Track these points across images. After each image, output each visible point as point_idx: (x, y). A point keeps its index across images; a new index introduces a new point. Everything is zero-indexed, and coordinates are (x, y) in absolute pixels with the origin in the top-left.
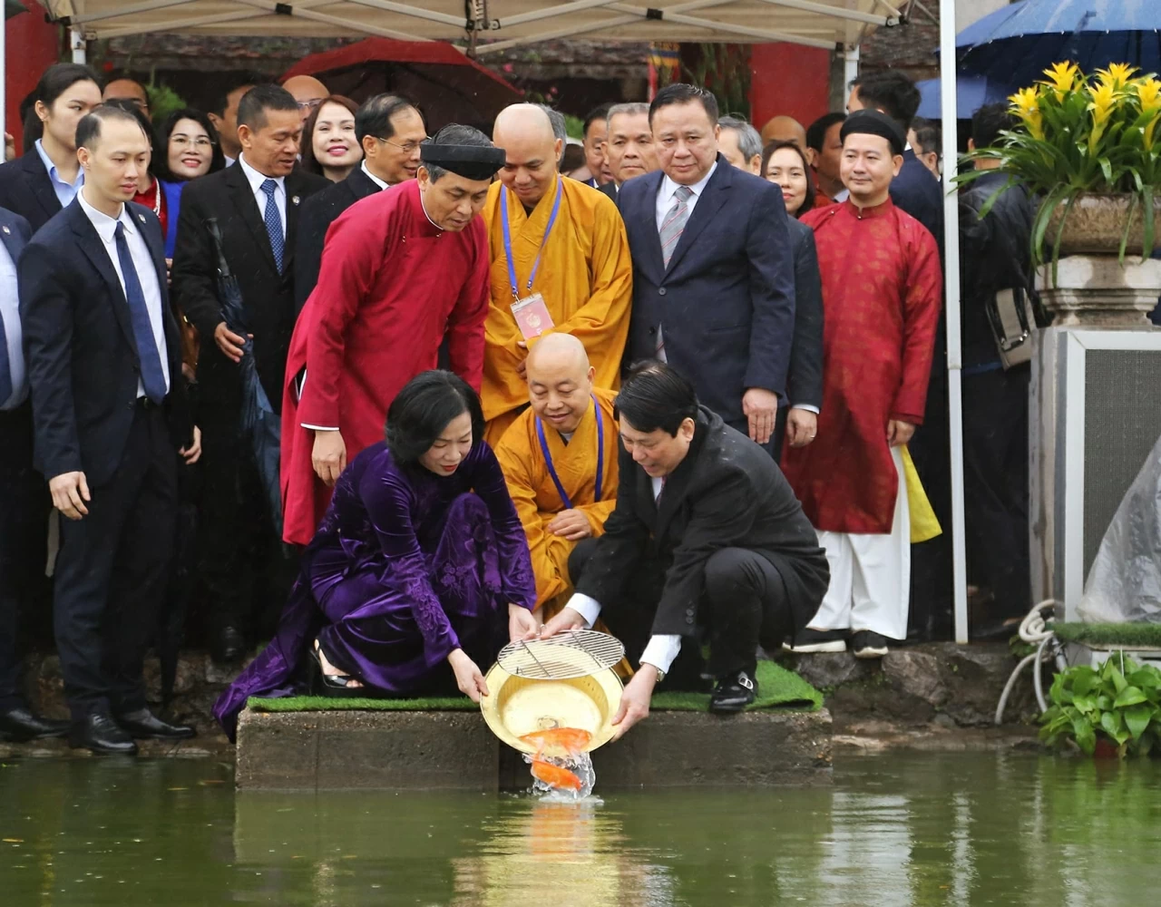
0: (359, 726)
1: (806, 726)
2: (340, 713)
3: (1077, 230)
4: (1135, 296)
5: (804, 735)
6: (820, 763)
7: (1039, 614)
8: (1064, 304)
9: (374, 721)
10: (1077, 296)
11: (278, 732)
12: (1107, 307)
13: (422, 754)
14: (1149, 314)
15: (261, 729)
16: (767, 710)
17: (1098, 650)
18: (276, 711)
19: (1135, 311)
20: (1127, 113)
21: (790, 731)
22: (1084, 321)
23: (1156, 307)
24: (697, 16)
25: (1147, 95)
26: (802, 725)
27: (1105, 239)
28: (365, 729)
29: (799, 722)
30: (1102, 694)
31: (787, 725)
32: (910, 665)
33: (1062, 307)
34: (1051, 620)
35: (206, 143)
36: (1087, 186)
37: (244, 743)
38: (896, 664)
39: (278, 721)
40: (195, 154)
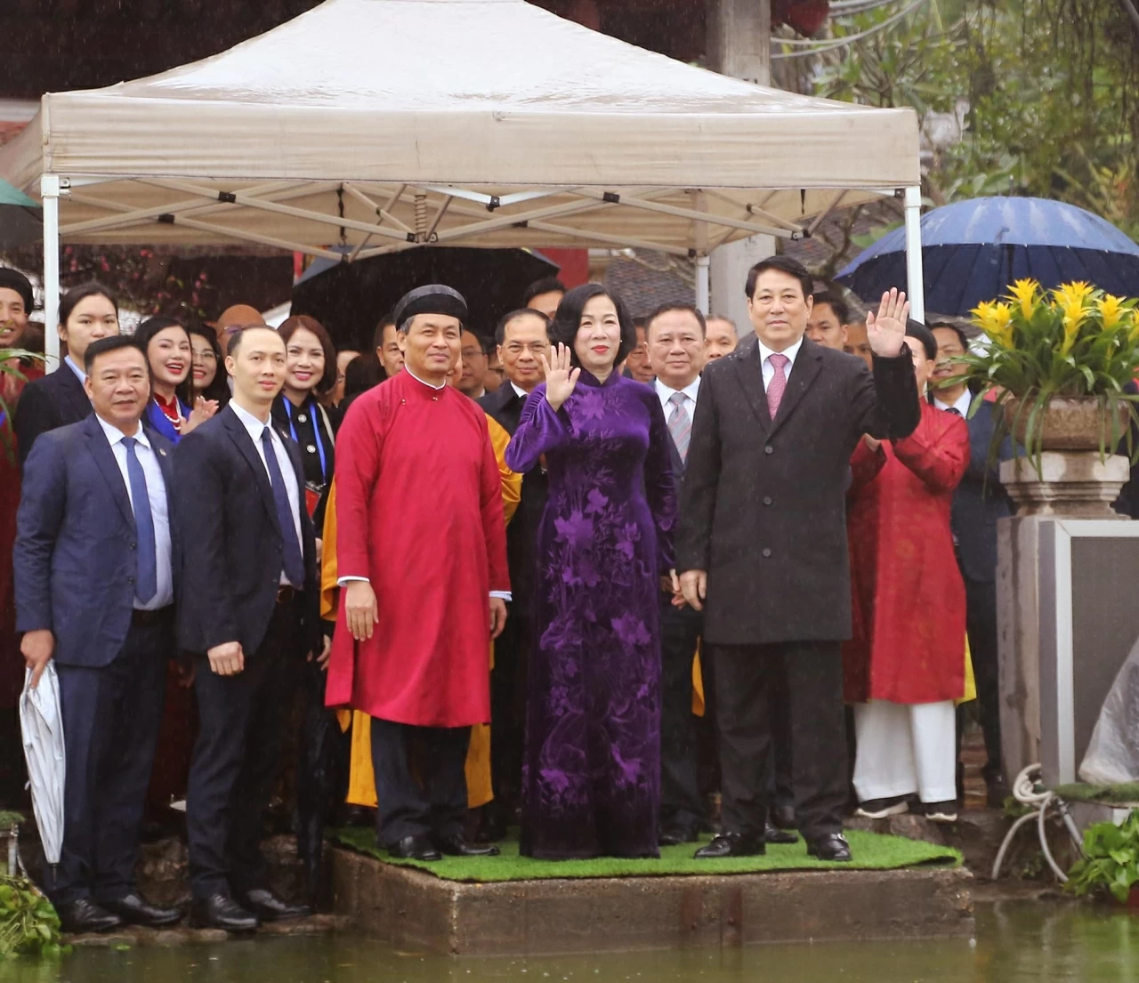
0: (562, 893)
1: (951, 881)
2: (545, 882)
3: (1050, 429)
4: (1101, 488)
5: (950, 889)
6: (964, 914)
7: (1027, 777)
8: (1041, 496)
9: (574, 888)
10: (1052, 488)
11: (490, 901)
12: (1077, 498)
13: (618, 917)
14: (1112, 504)
15: (475, 899)
16: (917, 868)
17: (1118, 808)
18: (487, 882)
19: (1100, 501)
20: (1092, 326)
21: (938, 885)
22: (1058, 511)
23: (1118, 498)
24: (557, 223)
25: (1108, 310)
26: (948, 880)
27: (1075, 437)
28: (567, 896)
29: (945, 878)
30: (1131, 847)
31: (936, 880)
32: (916, 828)
33: (1035, 499)
34: (1038, 782)
35: (211, 356)
36: (1058, 391)
37: (461, 913)
38: (904, 827)
39: (490, 891)
40: (201, 366)
